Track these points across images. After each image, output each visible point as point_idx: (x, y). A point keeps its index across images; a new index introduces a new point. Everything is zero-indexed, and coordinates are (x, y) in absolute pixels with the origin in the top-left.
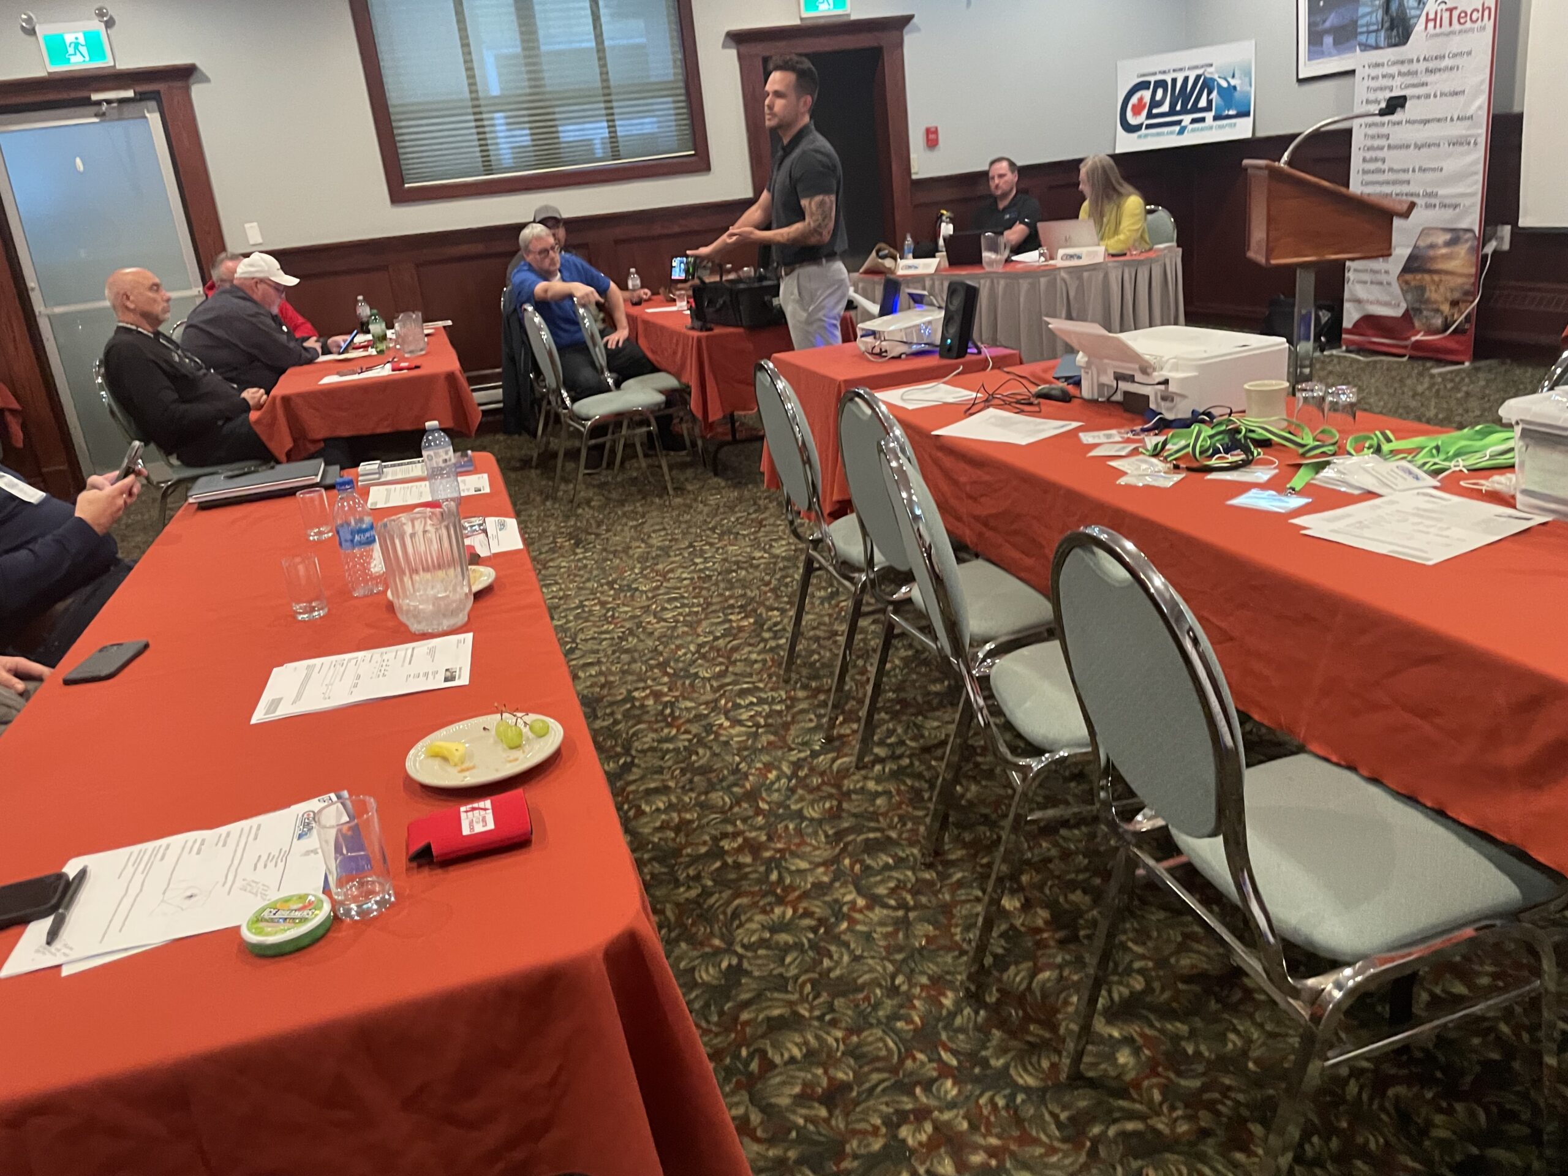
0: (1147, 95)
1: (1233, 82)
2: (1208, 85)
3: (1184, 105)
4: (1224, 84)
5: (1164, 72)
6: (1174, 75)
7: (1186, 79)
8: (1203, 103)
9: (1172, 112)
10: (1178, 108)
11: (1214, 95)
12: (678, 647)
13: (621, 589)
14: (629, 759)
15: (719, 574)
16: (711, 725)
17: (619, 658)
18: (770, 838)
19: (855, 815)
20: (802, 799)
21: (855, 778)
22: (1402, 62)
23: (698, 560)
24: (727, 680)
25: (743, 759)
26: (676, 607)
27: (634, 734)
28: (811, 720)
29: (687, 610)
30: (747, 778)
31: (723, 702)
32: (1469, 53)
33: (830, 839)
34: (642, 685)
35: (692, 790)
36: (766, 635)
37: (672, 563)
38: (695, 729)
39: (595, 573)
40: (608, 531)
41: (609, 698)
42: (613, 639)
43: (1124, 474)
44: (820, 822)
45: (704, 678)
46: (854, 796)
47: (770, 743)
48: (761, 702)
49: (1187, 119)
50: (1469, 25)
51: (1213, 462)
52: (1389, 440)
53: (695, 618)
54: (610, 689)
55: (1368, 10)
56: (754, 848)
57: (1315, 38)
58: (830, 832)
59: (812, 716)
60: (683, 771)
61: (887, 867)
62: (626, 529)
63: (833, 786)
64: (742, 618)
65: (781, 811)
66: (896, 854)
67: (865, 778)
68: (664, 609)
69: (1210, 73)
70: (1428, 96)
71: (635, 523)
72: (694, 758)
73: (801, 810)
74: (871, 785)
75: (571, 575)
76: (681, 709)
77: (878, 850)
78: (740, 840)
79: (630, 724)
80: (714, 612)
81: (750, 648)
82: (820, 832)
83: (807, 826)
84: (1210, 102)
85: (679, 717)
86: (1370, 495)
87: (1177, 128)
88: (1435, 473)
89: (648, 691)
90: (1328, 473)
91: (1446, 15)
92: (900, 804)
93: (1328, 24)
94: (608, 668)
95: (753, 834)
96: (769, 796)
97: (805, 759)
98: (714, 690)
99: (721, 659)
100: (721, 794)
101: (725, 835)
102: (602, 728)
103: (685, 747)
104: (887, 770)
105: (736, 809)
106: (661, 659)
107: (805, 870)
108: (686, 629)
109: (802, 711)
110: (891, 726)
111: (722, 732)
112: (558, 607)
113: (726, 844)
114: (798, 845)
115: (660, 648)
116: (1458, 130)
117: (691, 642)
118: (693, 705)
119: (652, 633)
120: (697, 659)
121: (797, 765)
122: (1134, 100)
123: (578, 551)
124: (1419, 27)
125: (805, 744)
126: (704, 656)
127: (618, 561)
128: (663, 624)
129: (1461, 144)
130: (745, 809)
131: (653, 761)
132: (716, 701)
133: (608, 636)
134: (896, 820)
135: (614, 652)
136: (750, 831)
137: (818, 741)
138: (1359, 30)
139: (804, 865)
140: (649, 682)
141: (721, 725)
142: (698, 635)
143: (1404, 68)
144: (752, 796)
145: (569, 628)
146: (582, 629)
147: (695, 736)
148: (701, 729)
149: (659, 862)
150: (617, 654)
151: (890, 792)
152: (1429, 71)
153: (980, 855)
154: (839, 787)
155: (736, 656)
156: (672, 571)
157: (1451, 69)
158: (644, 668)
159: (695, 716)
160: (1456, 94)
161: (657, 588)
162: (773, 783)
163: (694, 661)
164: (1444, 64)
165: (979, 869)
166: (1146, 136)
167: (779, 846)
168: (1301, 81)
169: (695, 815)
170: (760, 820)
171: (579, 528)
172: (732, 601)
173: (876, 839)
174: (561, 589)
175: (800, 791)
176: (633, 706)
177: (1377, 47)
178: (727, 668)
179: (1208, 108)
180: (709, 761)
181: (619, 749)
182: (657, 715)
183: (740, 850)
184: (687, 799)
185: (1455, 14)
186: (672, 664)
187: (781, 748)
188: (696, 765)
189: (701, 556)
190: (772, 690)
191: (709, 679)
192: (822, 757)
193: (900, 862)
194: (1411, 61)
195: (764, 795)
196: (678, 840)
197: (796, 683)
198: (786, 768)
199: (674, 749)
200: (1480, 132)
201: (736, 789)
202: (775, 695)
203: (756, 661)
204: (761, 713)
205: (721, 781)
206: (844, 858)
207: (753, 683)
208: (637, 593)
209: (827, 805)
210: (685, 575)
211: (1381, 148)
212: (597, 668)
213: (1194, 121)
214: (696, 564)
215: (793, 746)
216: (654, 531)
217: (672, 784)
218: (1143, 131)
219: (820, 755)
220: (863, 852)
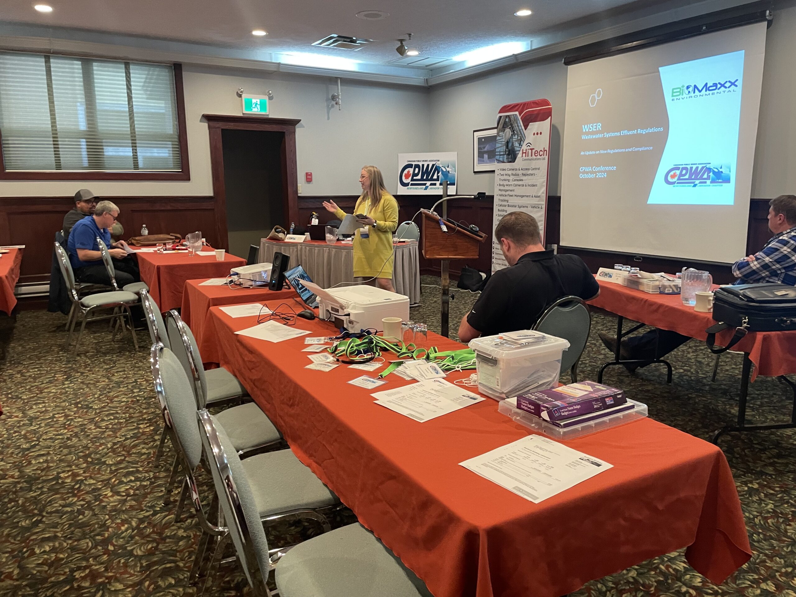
0: (411, 170)
1: (448, 169)
2: (437, 169)
3: (427, 177)
4: (444, 170)
5: (419, 161)
6: (423, 163)
7: (428, 165)
8: (435, 177)
9: (422, 179)
10: (425, 178)
11: (440, 173)
12: (101, 445)
13: (81, 408)
14: (39, 518)
15: (145, 399)
16: (100, 495)
17: (61, 451)
18: (106, 570)
19: (163, 553)
20: (136, 543)
21: (173, 528)
22: (513, 170)
23: (135, 391)
24: (122, 466)
25: (110, 518)
26: (111, 419)
27: (50, 501)
28: (162, 491)
29: (116, 421)
30: (108, 531)
31: (113, 480)
32: (539, 169)
33: (144, 569)
34: (69, 469)
35: (70, 538)
36: (157, 437)
37: (120, 391)
38: (88, 498)
39: (71, 396)
40: (89, 371)
41: (44, 478)
42: (62, 439)
43: (312, 362)
44: (140, 558)
45: (107, 465)
46: (168, 540)
47: (131, 506)
48: (137, 479)
49: (428, 183)
50: (539, 157)
51: (357, 359)
52: (436, 352)
53: (119, 427)
54: (47, 472)
55: (500, 145)
56: (93, 576)
57: (481, 155)
58: (144, 564)
59: (163, 489)
60: (70, 525)
61: (170, 586)
62: (102, 370)
63: (157, 533)
64: (147, 426)
65: (120, 551)
66: (178, 577)
67: (179, 528)
68: (103, 420)
69: (438, 164)
70: (523, 185)
71: (108, 367)
72: (81, 517)
73: (132, 550)
74: (181, 533)
75: (56, 397)
76: (86, 485)
77: (170, 575)
78: (87, 571)
79: (50, 494)
80: (132, 422)
81: (143, 446)
82: (139, 565)
83: (132, 560)
84: (438, 177)
85: (82, 490)
86: (414, 381)
87: (424, 187)
88: (445, 370)
89: (70, 473)
90: (401, 368)
91: (530, 151)
92: (193, 543)
93: (486, 149)
94: (52, 458)
95: (97, 567)
96: (116, 541)
97: (148, 516)
98: (111, 472)
99: (123, 453)
100: (88, 540)
101: (79, 568)
102: (32, 497)
103: (78, 509)
104: (194, 522)
105: (93, 551)
106: (87, 452)
107: (120, 590)
108: (111, 433)
109: (159, 486)
110: (206, 494)
111: (105, 500)
112: (38, 418)
113: (77, 575)
114: (122, 574)
115: (90, 445)
116: (535, 201)
117: (110, 441)
118: (94, 482)
119: (89, 436)
120: (109, 452)
121: (141, 521)
122: (406, 172)
123: (66, 383)
124: (520, 155)
125: (152, 507)
126: (114, 451)
127: (88, 390)
128: (98, 429)
129: (536, 208)
130: (99, 550)
131: (55, 519)
132: (110, 479)
133: (61, 437)
134: (187, 554)
135: (60, 447)
136: (96, 565)
137: (161, 503)
138: (497, 154)
139: (120, 586)
140: (74, 467)
141: (106, 495)
142: (117, 437)
143: (514, 172)
144: (106, 542)
145: (38, 432)
146: (46, 432)
147: (87, 502)
148: (94, 498)
149: (30, 588)
150: (62, 449)
151: (190, 537)
152: (524, 175)
153: (226, 575)
154: (160, 534)
155: (134, 451)
156: (117, 397)
157: (532, 175)
158: (74, 458)
159: (93, 489)
160: (534, 186)
161: (104, 407)
162: (122, 533)
163: (107, 454)
164: (530, 172)
165: (222, 584)
166: (411, 188)
167: (110, 574)
168: (475, 172)
169: (66, 555)
170: (105, 557)
171: (73, 369)
172: (145, 416)
173: (170, 567)
174: (44, 407)
175: (137, 538)
176: (57, 483)
177: (503, 162)
178: (125, 457)
179: (437, 180)
180: (90, 519)
181: (36, 512)
182: (69, 489)
183: (84, 578)
184: (65, 544)
185: (534, 151)
186: (92, 456)
187: (137, 510)
188: (80, 522)
189: (139, 388)
190: (147, 472)
191: (112, 465)
192: (159, 515)
193: (179, 582)
194: (516, 170)
195: (114, 541)
196: (49, 572)
197: (162, 467)
198: (134, 524)
199: (71, 511)
200: (543, 203)
201: (98, 537)
202: (147, 475)
203: (145, 454)
204: (134, 486)
205: (91, 532)
206: (147, 580)
207: (136, 467)
208: (90, 410)
209: (150, 546)
210: (124, 399)
211: (505, 206)
212: (45, 458)
213: (431, 184)
214: (134, 393)
215: (144, 508)
216: (117, 372)
217: (59, 535)
218: (409, 186)
219: (158, 513)
220: (159, 577)
